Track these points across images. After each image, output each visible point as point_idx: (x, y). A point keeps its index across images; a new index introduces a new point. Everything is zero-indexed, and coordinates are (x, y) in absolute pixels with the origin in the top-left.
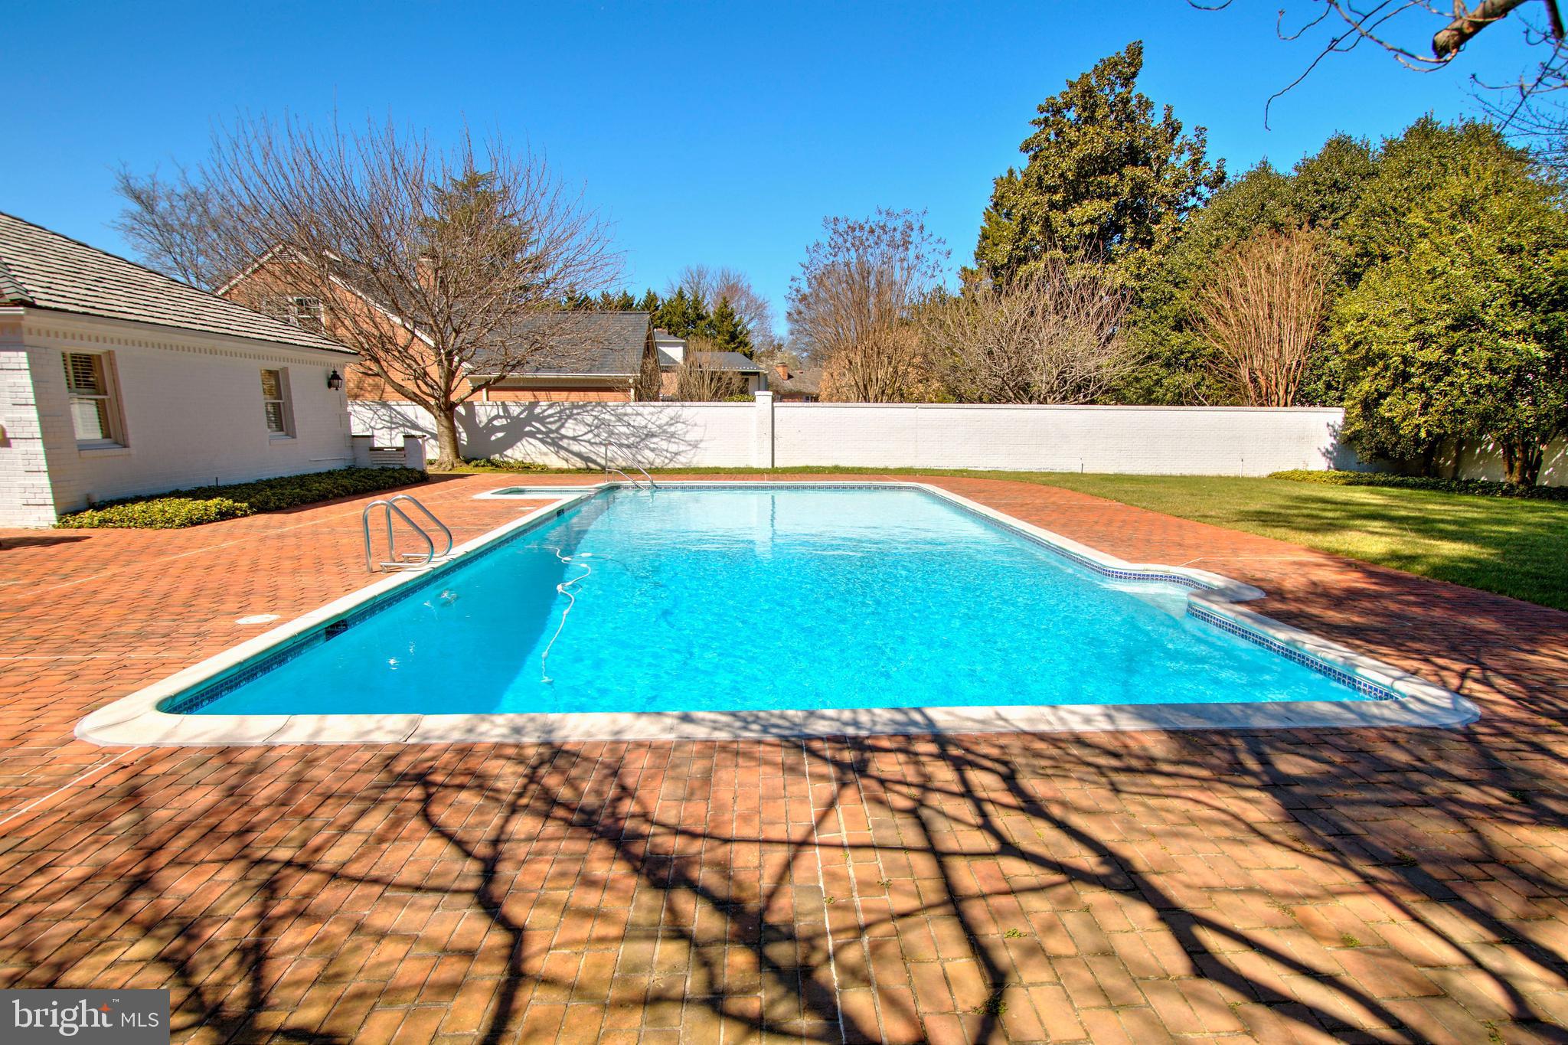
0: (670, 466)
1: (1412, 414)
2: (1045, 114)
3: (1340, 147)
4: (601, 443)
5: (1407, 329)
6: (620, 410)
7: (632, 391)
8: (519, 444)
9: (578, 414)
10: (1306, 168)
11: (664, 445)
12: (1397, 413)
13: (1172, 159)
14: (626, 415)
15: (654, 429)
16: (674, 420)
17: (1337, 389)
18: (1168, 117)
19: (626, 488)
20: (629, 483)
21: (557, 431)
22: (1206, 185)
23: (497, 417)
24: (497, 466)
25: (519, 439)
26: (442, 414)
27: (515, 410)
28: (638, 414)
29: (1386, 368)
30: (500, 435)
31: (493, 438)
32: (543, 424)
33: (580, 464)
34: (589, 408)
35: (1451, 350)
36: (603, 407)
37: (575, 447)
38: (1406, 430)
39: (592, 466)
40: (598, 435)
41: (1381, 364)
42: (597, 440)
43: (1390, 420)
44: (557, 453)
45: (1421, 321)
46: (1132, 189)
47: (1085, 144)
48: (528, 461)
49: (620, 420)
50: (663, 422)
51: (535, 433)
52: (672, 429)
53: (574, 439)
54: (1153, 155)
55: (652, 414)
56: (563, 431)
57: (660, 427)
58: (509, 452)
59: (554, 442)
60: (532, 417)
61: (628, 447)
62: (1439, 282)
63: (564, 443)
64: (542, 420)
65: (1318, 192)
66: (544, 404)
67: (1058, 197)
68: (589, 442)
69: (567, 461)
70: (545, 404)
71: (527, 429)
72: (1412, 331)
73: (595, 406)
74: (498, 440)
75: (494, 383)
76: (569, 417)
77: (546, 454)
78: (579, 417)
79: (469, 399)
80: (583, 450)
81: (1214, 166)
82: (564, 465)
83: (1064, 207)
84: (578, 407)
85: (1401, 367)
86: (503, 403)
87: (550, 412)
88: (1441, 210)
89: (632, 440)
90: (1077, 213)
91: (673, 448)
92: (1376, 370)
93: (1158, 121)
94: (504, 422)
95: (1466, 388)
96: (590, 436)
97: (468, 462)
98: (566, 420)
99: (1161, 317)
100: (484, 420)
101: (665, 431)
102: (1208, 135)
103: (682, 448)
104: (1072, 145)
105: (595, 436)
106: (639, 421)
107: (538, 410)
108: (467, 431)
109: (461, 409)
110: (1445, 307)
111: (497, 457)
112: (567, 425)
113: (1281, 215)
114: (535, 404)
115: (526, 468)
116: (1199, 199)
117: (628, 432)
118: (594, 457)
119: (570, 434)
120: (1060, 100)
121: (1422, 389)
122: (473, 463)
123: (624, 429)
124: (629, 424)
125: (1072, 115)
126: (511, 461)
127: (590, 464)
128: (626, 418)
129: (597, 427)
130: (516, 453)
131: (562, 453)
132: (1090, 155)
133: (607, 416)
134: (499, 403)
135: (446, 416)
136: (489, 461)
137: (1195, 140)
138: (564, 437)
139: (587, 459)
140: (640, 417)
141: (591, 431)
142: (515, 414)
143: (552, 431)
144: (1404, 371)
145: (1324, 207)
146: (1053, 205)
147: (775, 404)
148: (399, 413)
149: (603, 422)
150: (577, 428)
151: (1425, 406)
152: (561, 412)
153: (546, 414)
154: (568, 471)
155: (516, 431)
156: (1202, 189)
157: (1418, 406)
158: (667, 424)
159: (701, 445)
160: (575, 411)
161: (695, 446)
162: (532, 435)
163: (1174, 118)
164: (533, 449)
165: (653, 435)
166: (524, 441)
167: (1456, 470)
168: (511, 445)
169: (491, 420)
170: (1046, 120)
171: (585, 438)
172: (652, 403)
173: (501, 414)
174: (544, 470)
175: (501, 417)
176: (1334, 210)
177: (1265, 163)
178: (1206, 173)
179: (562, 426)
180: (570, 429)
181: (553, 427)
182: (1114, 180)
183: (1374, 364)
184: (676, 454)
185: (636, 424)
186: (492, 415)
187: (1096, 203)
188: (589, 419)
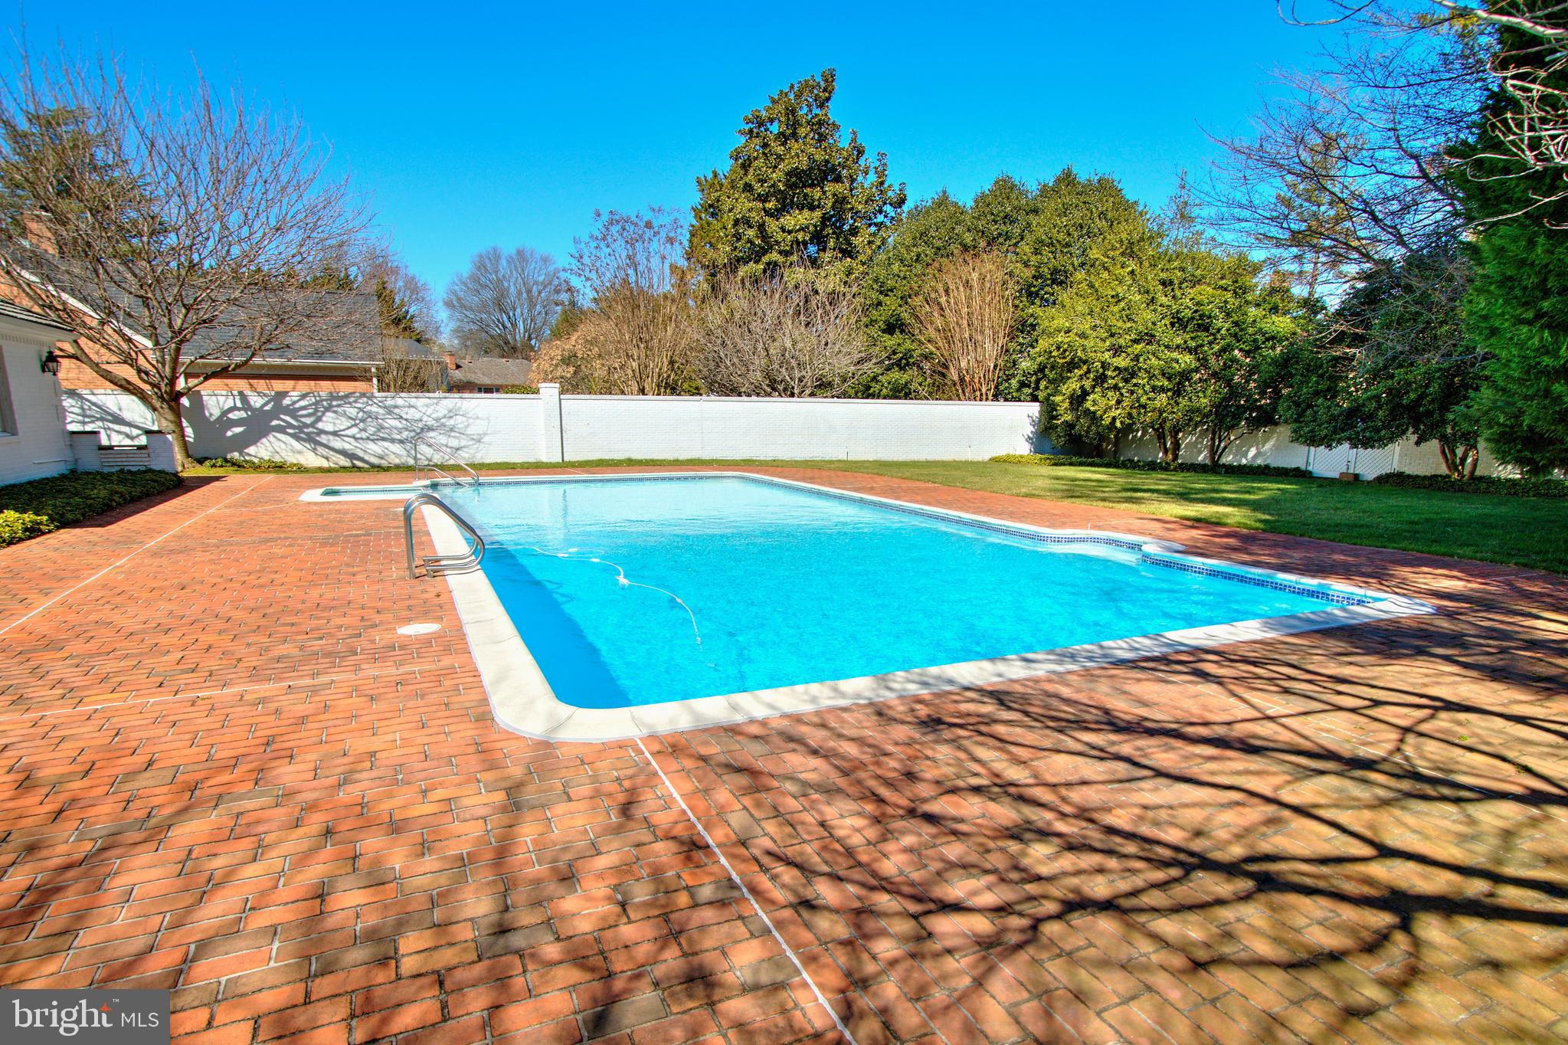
0: (452, 462)
1: (1111, 408)
2: (751, 125)
3: (1006, 187)
4: (368, 438)
5: (1104, 341)
6: (390, 402)
7: (375, 380)
8: (264, 440)
9: (339, 406)
10: (981, 200)
11: (443, 440)
12: (1098, 409)
13: (860, 178)
14: (396, 407)
15: (431, 422)
16: (452, 414)
17: (1029, 386)
18: (854, 140)
19: (445, 485)
20: (449, 480)
21: (313, 425)
22: (891, 205)
23: (234, 409)
24: (239, 466)
25: (265, 435)
26: (165, 406)
27: (256, 401)
28: (410, 406)
29: (1089, 371)
30: (238, 430)
31: (229, 434)
32: (295, 417)
33: (344, 462)
34: (352, 400)
35: (1137, 358)
36: (368, 398)
37: (337, 444)
38: (1107, 421)
39: (358, 463)
40: (365, 430)
41: (1085, 368)
42: (364, 435)
43: (1094, 413)
44: (314, 450)
45: (1112, 335)
46: (834, 203)
47: (792, 157)
48: (277, 459)
49: (390, 413)
50: (440, 415)
51: (285, 427)
52: (452, 422)
53: (335, 434)
54: (844, 172)
55: (427, 406)
56: (320, 425)
57: (437, 420)
58: (252, 450)
59: (310, 437)
60: (279, 410)
61: (401, 442)
62: (1122, 304)
63: (323, 439)
64: (292, 412)
65: (996, 222)
66: (294, 395)
67: (770, 205)
68: (353, 437)
69: (327, 459)
70: (295, 392)
71: (275, 423)
72: (1108, 343)
73: (360, 397)
74: (235, 435)
75: (234, 369)
76: (328, 409)
77: (300, 452)
78: (339, 410)
79: (196, 389)
80: (347, 446)
81: (897, 188)
82: (325, 464)
83: (775, 214)
84: (338, 398)
85: (1101, 370)
86: (241, 393)
87: (302, 403)
88: (1114, 249)
89: (405, 434)
90: (790, 220)
91: (454, 443)
92: (1081, 372)
93: (844, 143)
94: (243, 414)
95: (1147, 388)
96: (354, 430)
97: (201, 461)
98: (324, 413)
99: (871, 321)
100: (216, 413)
101: (443, 425)
102: (888, 160)
103: (463, 443)
104: (780, 158)
105: (361, 430)
106: (412, 414)
107: (287, 401)
108: (192, 426)
109: (185, 401)
110: (1129, 325)
111: (236, 455)
112: (324, 419)
113: (968, 238)
114: (283, 394)
115: (279, 468)
116: (886, 216)
117: (400, 425)
118: (361, 454)
119: (330, 428)
120: (764, 114)
121: (1116, 387)
122: (207, 463)
123: (395, 423)
124: (401, 417)
125: (775, 128)
126: (256, 461)
127: (355, 462)
128: (396, 411)
129: (363, 421)
130: (261, 451)
131: (320, 450)
132: (797, 168)
133: (374, 409)
134: (235, 393)
135: (171, 408)
136: (226, 460)
137: (877, 164)
138: (322, 432)
139: (352, 456)
140: (413, 410)
141: (356, 425)
142: (258, 405)
143: (307, 426)
144: (1103, 374)
145: (1000, 235)
146: (767, 212)
147: (562, 397)
148: (94, 404)
149: (369, 415)
150: (338, 422)
151: (1119, 402)
152: (317, 403)
153: (297, 406)
154: (329, 470)
155: (259, 425)
156: (888, 208)
157: (1114, 402)
158: (445, 417)
159: (486, 439)
160: (335, 403)
161: (479, 441)
162: (281, 430)
163: (859, 141)
164: (283, 446)
165: (430, 429)
166: (271, 438)
167: (1116, 452)
168: (254, 442)
169: (225, 413)
170: (751, 131)
171: (348, 432)
172: (427, 395)
173: (239, 405)
174: (301, 469)
175: (239, 409)
176: (1008, 238)
177: (944, 192)
178: (890, 194)
179: (319, 419)
180: (328, 423)
181: (308, 421)
182: (817, 193)
183: (1079, 367)
184: (458, 449)
185: (408, 417)
186: (226, 407)
187: (806, 213)
188: (352, 412)
